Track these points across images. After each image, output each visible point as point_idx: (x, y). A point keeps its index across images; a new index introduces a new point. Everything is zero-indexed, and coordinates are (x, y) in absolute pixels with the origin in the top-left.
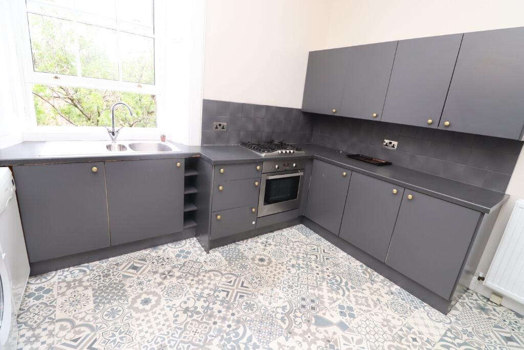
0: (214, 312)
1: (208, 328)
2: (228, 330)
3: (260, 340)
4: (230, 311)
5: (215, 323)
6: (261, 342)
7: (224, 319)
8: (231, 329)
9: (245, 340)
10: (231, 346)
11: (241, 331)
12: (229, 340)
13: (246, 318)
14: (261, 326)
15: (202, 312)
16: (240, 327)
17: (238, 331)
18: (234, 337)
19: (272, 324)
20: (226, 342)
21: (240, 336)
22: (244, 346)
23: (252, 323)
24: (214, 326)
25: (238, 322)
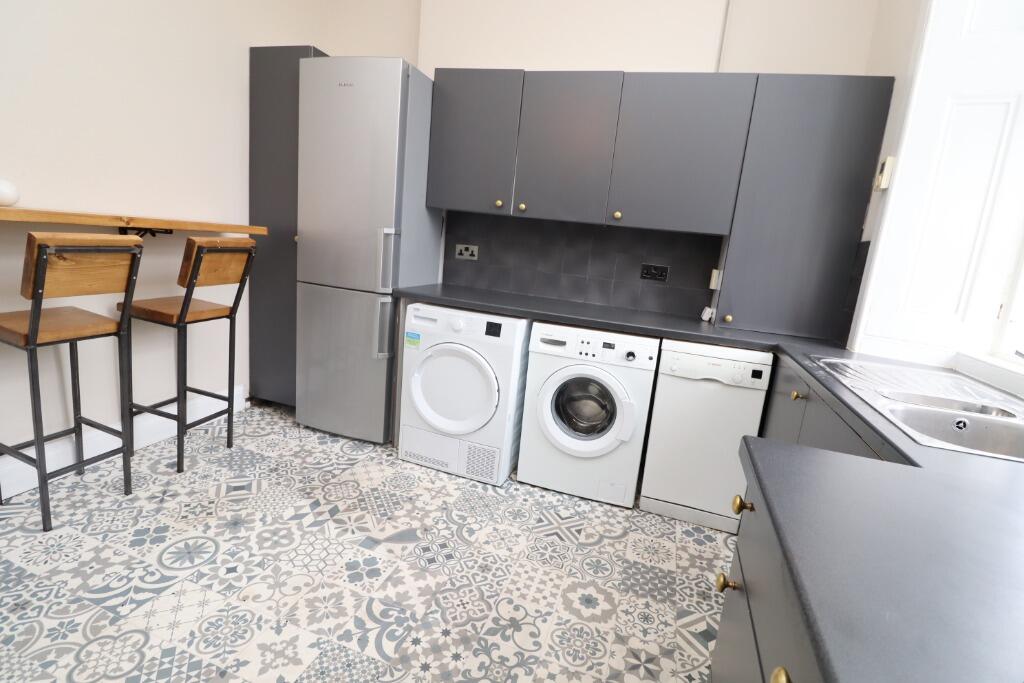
0: (466, 649)
1: (450, 619)
2: (414, 635)
3: (341, 651)
4: (437, 672)
5: (446, 633)
6: (338, 648)
7: (436, 649)
8: (409, 639)
9: (372, 636)
10: (392, 616)
11: (389, 647)
12: (399, 622)
13: (392, 675)
14: (351, 675)
15: (486, 637)
16: (395, 653)
17: (394, 644)
18: (396, 630)
19: (349, 665)
20: (402, 616)
21: (384, 637)
22: (367, 627)
23: (374, 672)
24: (443, 626)
25: (405, 659)
